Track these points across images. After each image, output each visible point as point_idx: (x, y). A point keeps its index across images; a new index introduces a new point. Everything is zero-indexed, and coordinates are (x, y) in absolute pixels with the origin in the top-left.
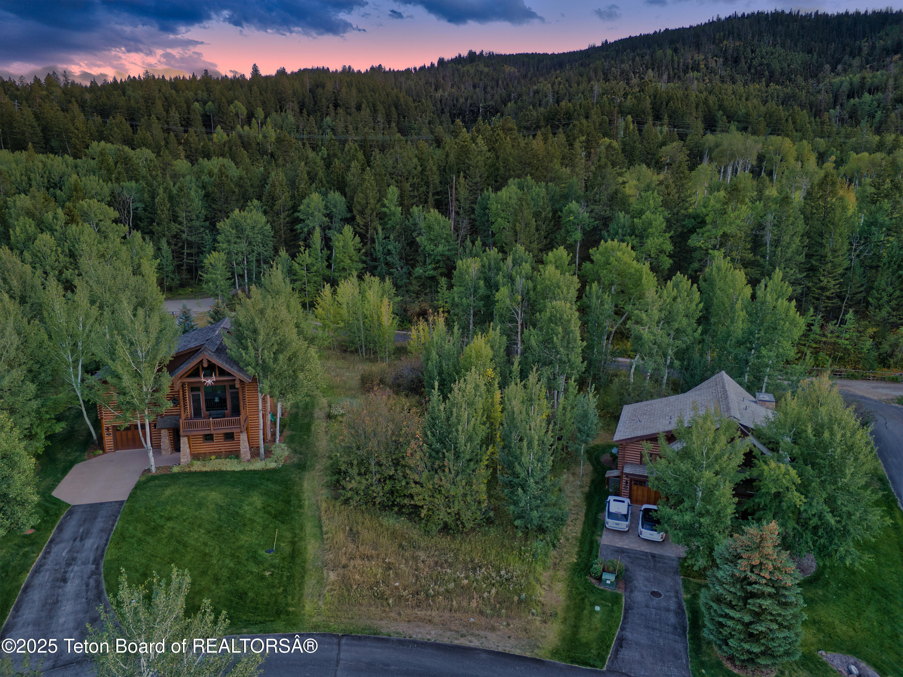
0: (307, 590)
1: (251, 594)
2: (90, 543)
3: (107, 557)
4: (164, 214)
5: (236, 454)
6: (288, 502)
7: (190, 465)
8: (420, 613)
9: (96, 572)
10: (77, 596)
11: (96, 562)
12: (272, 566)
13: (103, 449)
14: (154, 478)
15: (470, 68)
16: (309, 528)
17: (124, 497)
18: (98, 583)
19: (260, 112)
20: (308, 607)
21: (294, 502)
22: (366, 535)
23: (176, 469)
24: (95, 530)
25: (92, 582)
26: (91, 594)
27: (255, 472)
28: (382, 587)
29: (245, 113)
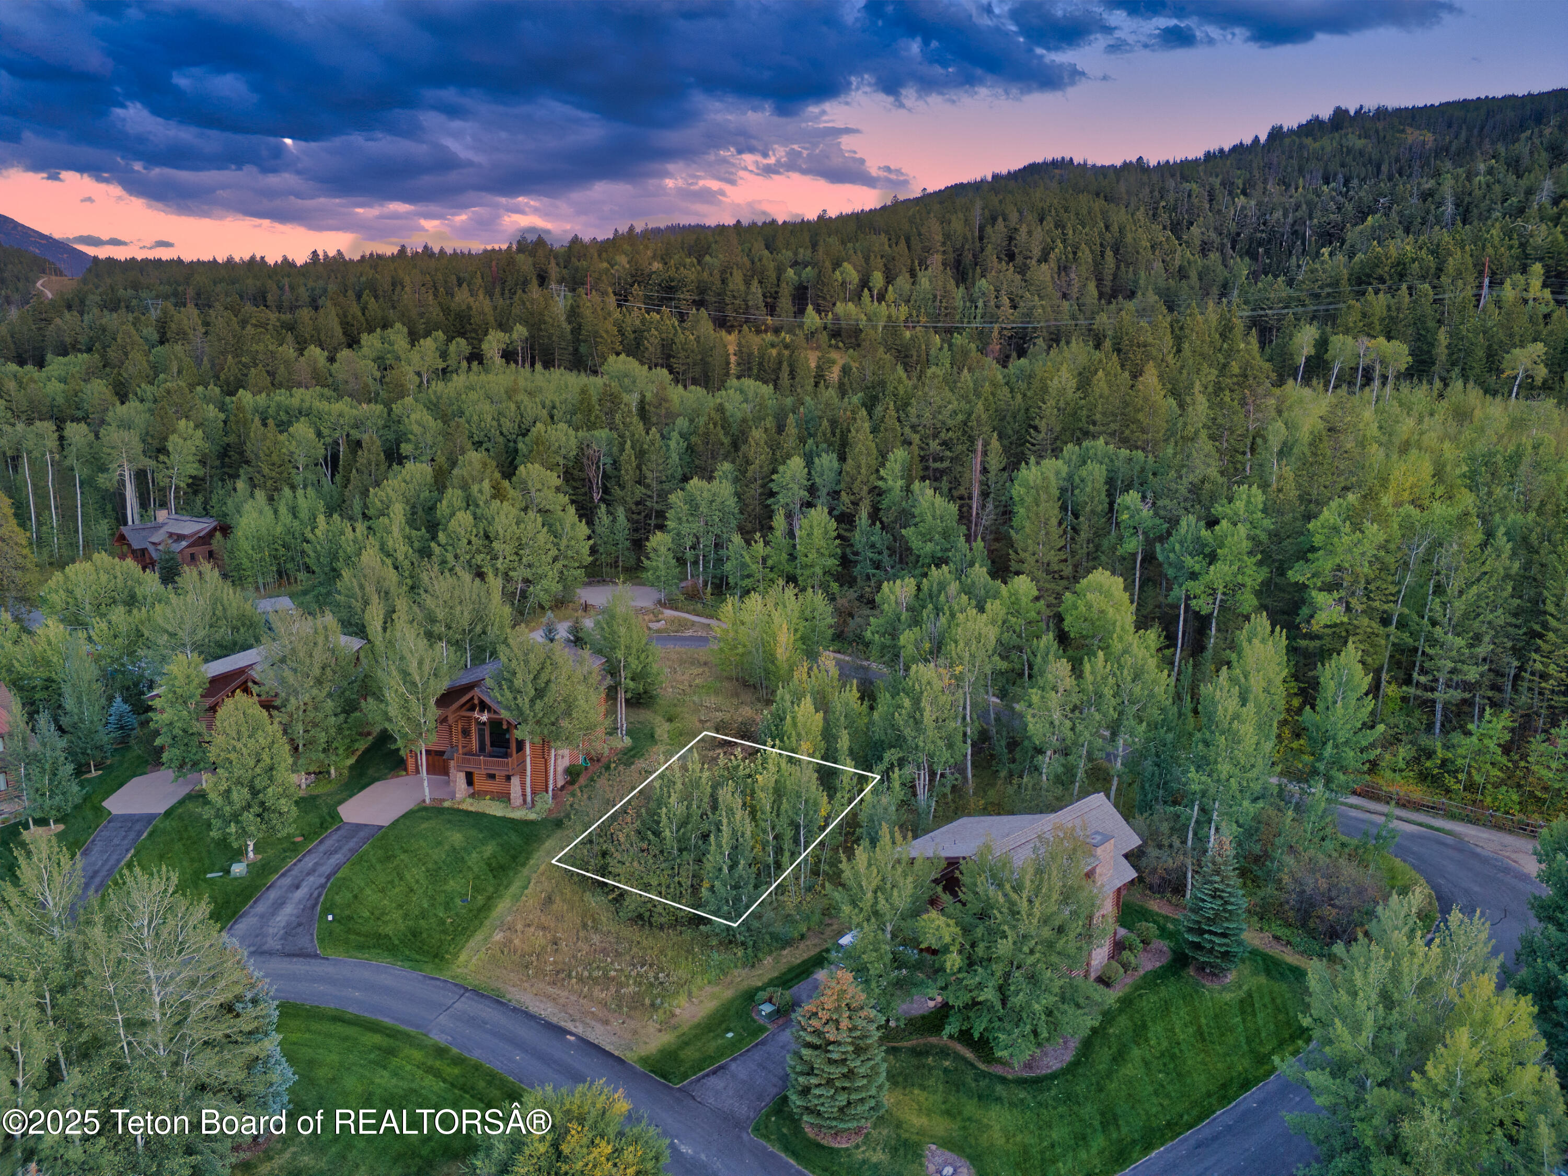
0: (472, 943)
1: (424, 935)
2: (334, 860)
3: (339, 875)
4: (628, 474)
5: (504, 797)
6: (514, 858)
7: (463, 801)
8: (550, 990)
9: (323, 886)
10: (300, 902)
11: (328, 878)
12: (457, 915)
13: (406, 770)
14: (425, 809)
15: (1327, 144)
16: (514, 889)
17: (386, 824)
18: (320, 895)
19: (878, 279)
20: (463, 957)
21: (521, 859)
22: (559, 905)
23: (446, 804)
24: (345, 849)
25: (316, 894)
26: (309, 904)
27: (512, 820)
28: (534, 958)
29: (856, 281)
